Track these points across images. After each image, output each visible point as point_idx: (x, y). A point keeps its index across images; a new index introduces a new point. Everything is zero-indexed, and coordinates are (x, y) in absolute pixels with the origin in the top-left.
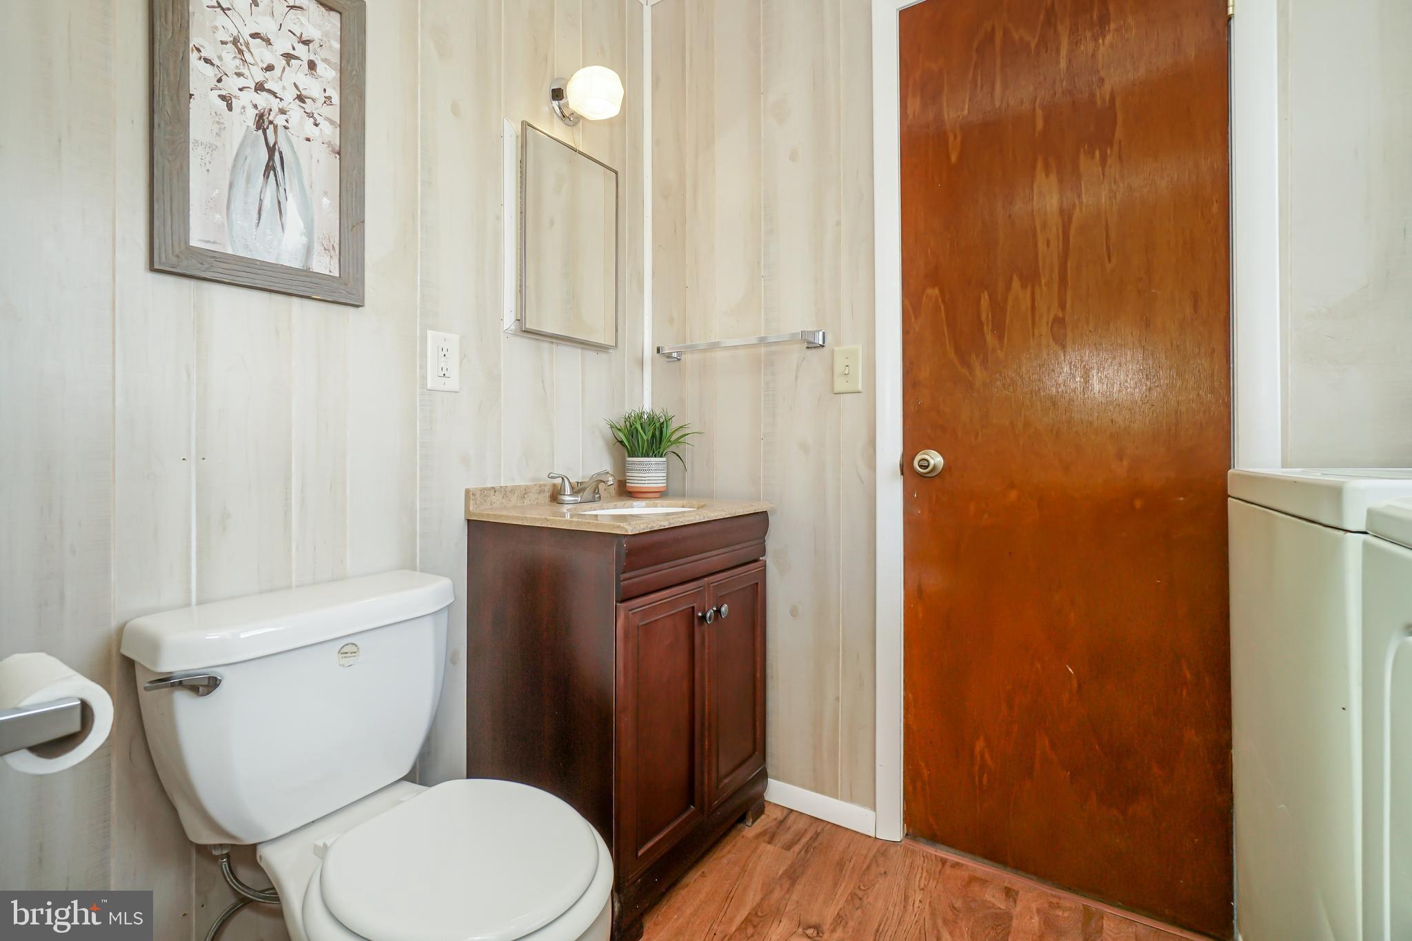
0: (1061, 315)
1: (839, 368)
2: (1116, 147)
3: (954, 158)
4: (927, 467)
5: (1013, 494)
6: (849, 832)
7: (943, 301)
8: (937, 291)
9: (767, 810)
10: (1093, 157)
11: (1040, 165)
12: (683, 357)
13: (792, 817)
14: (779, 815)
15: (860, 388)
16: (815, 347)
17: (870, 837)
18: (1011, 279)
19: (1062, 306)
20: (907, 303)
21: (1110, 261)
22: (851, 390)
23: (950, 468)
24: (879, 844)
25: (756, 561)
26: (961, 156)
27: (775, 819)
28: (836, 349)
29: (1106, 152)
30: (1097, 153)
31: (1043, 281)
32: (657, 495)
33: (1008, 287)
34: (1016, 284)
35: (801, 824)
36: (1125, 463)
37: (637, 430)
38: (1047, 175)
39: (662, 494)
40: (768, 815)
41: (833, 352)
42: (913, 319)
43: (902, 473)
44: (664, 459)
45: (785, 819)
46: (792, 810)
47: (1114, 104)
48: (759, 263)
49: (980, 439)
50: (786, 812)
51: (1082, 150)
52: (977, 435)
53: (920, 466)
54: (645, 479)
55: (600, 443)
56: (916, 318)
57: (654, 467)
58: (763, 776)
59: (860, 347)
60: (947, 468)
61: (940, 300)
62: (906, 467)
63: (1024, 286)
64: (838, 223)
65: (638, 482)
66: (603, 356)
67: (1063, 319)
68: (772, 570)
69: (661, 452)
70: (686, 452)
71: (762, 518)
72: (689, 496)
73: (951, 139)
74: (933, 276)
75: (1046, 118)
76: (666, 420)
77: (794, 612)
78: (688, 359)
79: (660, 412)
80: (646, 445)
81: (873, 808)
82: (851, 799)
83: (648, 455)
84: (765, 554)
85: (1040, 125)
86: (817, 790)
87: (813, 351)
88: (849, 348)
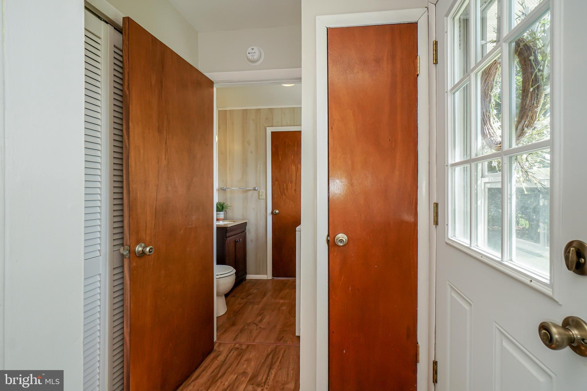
1: (260, 195)
3: (280, 160)
4: (276, 213)
9: (247, 280)
11: (293, 164)
12: (226, 190)
14: (249, 281)
15: (264, 198)
17: (266, 280)
19: (296, 187)
20: (273, 184)
22: (262, 198)
24: (268, 280)
25: (244, 231)
31: (293, 183)
32: (222, 220)
33: (288, 183)
34: (289, 183)
37: (218, 206)
38: (294, 166)
41: (259, 191)
42: (274, 187)
43: (272, 214)
44: (223, 212)
46: (251, 279)
48: (244, 172)
49: (284, 208)
51: (298, 164)
57: (221, 214)
58: (246, 273)
59: (264, 191)
60: (279, 213)
61: (278, 184)
62: (272, 213)
63: (291, 184)
64: (260, 167)
68: (247, 233)
69: (223, 210)
70: (228, 210)
71: (246, 223)
72: (229, 219)
73: (280, 157)
74: (277, 180)
75: (294, 157)
76: (224, 204)
77: (251, 241)
78: (228, 190)
79: (222, 202)
80: (220, 209)
81: (267, 274)
82: (263, 274)
83: (220, 211)
84: (246, 230)
85: (293, 158)
86: (256, 275)
87: (255, 191)
88: (262, 191)
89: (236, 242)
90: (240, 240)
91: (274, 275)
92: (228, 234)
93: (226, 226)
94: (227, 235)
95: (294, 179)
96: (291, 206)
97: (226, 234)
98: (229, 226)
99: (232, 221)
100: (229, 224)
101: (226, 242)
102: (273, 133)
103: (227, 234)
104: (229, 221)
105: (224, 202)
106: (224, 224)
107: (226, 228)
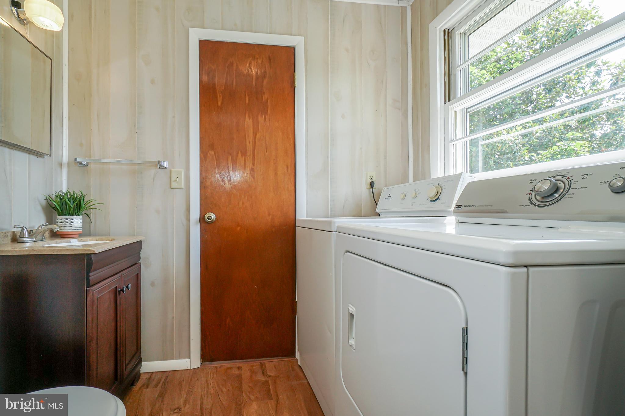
0: (253, 167)
1: (174, 178)
2: (268, 116)
3: (219, 104)
4: (210, 219)
5: (239, 228)
6: (179, 371)
7: (215, 156)
8: (213, 152)
9: (142, 376)
10: (262, 117)
11: (247, 115)
12: (89, 166)
13: (154, 375)
14: (148, 376)
15: (183, 187)
16: (163, 168)
17: (188, 370)
18: (238, 153)
19: (254, 164)
20: (202, 155)
21: (267, 152)
22: (179, 187)
23: (218, 220)
24: (192, 371)
25: (136, 264)
26: (222, 103)
27: (146, 378)
28: (172, 170)
29: (266, 117)
30: (263, 116)
31: (248, 155)
32: (77, 236)
33: (237, 156)
34: (240, 154)
35: (159, 376)
36: (270, 217)
37: (66, 202)
38: (249, 119)
39: (79, 235)
40: (143, 378)
41: (171, 171)
42: (204, 162)
43: (200, 222)
44: (81, 217)
45: (151, 377)
46: (153, 372)
47: (268, 101)
48: (135, 126)
49: (228, 209)
50: (150, 374)
51: (259, 114)
52: (227, 207)
53: (208, 219)
54: (69, 227)
55: (39, 208)
56: (205, 161)
57: (76, 221)
58: (140, 361)
59: (183, 171)
60: (217, 219)
61: (214, 156)
62: (202, 220)
63: (242, 156)
64: (174, 117)
65: (66, 229)
66: (40, 159)
67: (254, 169)
68: (142, 267)
69: (81, 213)
70: (93, 213)
71: (140, 243)
72: (95, 235)
73: (218, 96)
74: (212, 147)
75: (249, 100)
76: (82, 197)
77: (153, 284)
78: (92, 166)
79: (78, 192)
80: (72, 209)
81: (189, 357)
82: (180, 357)
83: (72, 215)
84: (140, 260)
85: (247, 101)
86: (164, 360)
87: (162, 170)
88: (178, 170)
89: (116, 293)
90: (127, 287)
91: (206, 357)
92: (93, 276)
93: (89, 250)
94: (90, 278)
95: (250, 146)
96: (243, 204)
97: (88, 277)
98: (97, 250)
99: (104, 238)
100: (95, 245)
101: (88, 299)
102: (203, 43)
103: (91, 274)
104: (98, 238)
105: (84, 194)
106: (83, 246)
107: (89, 256)
